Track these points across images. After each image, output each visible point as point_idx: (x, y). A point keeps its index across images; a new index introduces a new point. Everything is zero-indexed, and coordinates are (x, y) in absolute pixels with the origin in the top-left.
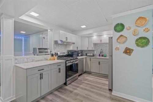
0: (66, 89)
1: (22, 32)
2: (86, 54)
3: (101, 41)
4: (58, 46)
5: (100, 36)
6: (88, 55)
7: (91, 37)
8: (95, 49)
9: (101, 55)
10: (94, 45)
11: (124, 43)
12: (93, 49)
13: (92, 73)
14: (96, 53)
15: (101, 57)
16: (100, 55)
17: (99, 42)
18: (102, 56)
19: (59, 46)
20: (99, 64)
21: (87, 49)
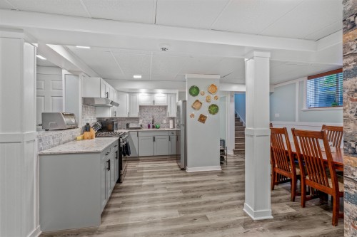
0: (126, 187)
2: (128, 125)
3: (154, 102)
5: (151, 93)
6: (131, 126)
7: (135, 94)
8: (140, 116)
9: (151, 125)
11: (199, 109)
12: (137, 117)
14: (143, 122)
15: (151, 129)
16: (149, 127)
17: (150, 103)
18: (153, 127)
19: (88, 110)
21: (127, 116)
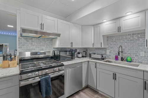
1: (9, 26)
2: (90, 55)
3: (119, 29)
4: (30, 41)
5: (116, 19)
6: (93, 56)
8: (107, 47)
9: (120, 57)
10: (106, 39)
12: (103, 47)
13: (100, 92)
14: (110, 52)
16: (117, 58)
17: (114, 31)
18: (122, 59)
19: (32, 41)
20: (115, 78)
21: (91, 47)
